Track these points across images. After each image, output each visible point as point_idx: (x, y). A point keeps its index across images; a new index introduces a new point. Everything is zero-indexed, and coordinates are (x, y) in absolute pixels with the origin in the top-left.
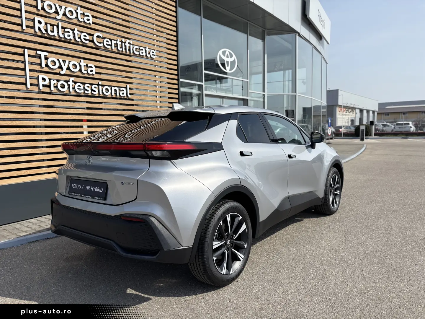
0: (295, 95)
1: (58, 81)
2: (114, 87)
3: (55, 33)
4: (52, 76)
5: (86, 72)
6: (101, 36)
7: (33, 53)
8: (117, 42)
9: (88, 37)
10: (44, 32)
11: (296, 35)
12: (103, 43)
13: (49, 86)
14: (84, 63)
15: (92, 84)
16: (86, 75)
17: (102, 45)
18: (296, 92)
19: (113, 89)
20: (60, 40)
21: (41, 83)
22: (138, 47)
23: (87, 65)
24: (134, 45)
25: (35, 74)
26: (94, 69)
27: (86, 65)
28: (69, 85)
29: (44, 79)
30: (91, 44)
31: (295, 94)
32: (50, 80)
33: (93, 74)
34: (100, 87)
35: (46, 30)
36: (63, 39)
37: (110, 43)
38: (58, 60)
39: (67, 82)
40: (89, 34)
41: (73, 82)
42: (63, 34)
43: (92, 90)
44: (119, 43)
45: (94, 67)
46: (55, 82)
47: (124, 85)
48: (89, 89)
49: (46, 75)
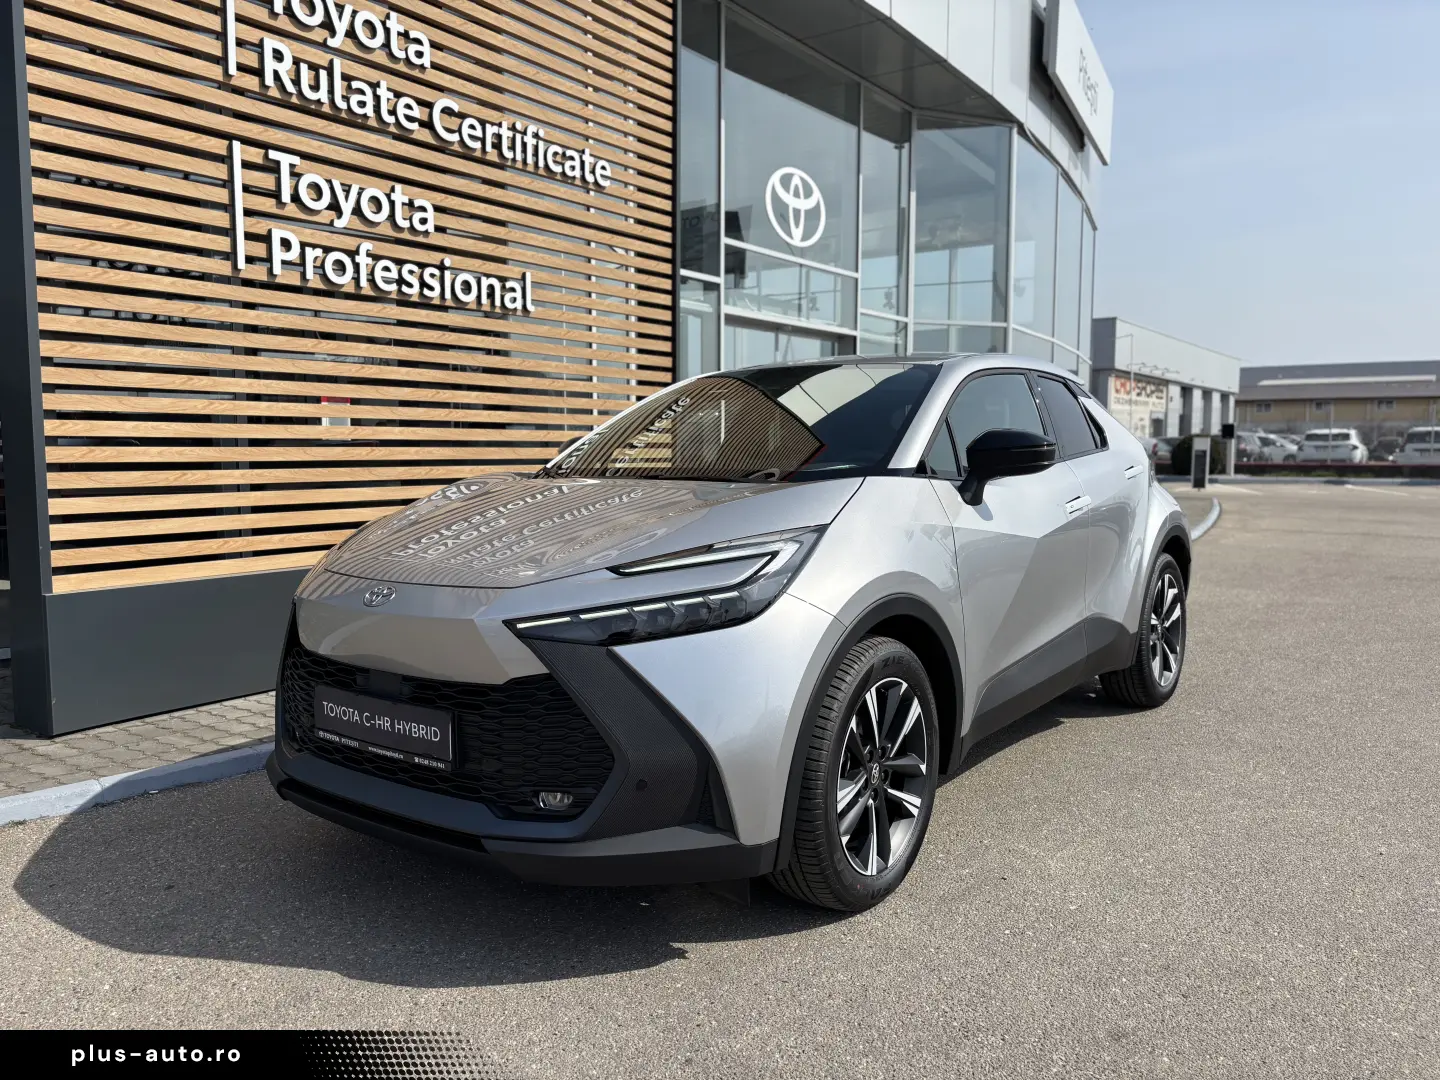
0: (1005, 330)
1: (327, 250)
2: (488, 276)
3: (322, 95)
4: (309, 235)
5: (406, 224)
6: (456, 108)
7: (255, 155)
8: (502, 131)
9: (417, 112)
10: (290, 88)
11: (1011, 129)
12: (459, 131)
13: (301, 267)
14: (403, 194)
15: (422, 266)
16: (406, 236)
17: (455, 138)
18: (1006, 320)
19: (485, 282)
20: (334, 118)
21: (279, 254)
22: (560, 150)
23: (411, 204)
24: (547, 142)
25: (260, 226)
26: (430, 214)
27: (407, 201)
28: (357, 266)
29: (286, 244)
30: (424, 135)
31: (1004, 325)
32: (303, 245)
33: (426, 233)
34: (447, 273)
35: (297, 84)
36: (343, 115)
37: (478, 133)
38: (329, 182)
39: (352, 254)
40: (421, 103)
41: (369, 255)
42: (346, 99)
43: (423, 284)
44: (506, 134)
45: (430, 209)
46: (319, 252)
47: (517, 272)
48: (415, 282)
49: (293, 231)
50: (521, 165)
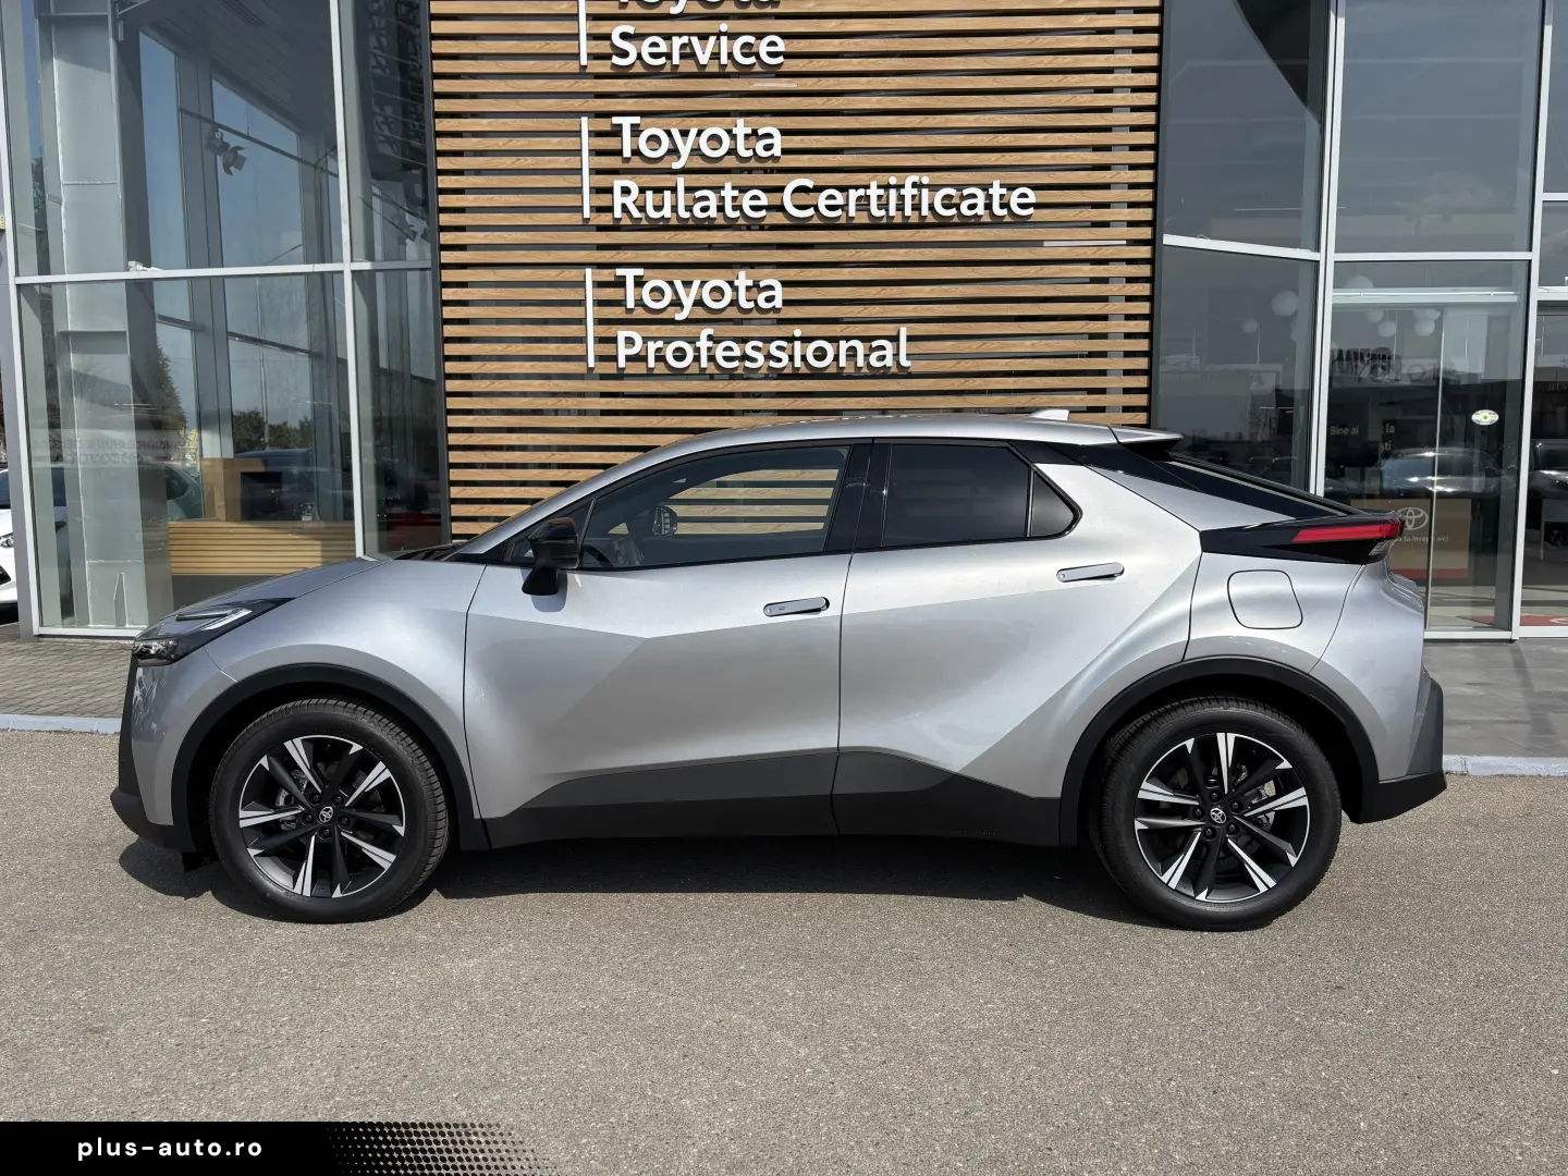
1: (668, 341)
2: (848, 339)
3: (666, 212)
4: (653, 330)
5: (752, 305)
6: (810, 183)
7: (607, 275)
8: (869, 192)
9: (764, 200)
10: (636, 214)
12: (815, 206)
13: (644, 359)
14: (747, 278)
15: (767, 340)
16: (751, 315)
17: (811, 212)
19: (844, 345)
20: (683, 226)
21: (623, 351)
22: (952, 191)
23: (756, 285)
24: (934, 188)
25: (609, 331)
26: (779, 293)
27: (751, 284)
28: (697, 350)
29: (630, 341)
30: (778, 218)
32: (645, 340)
33: (774, 309)
34: (797, 344)
35: (642, 209)
36: (691, 222)
37: (840, 200)
38: (671, 283)
39: (692, 341)
40: (766, 190)
41: (710, 338)
42: (689, 209)
43: (769, 357)
44: (874, 192)
45: (778, 286)
46: (660, 344)
47: (890, 329)
48: (760, 357)
49: (637, 331)
50: (898, 220)
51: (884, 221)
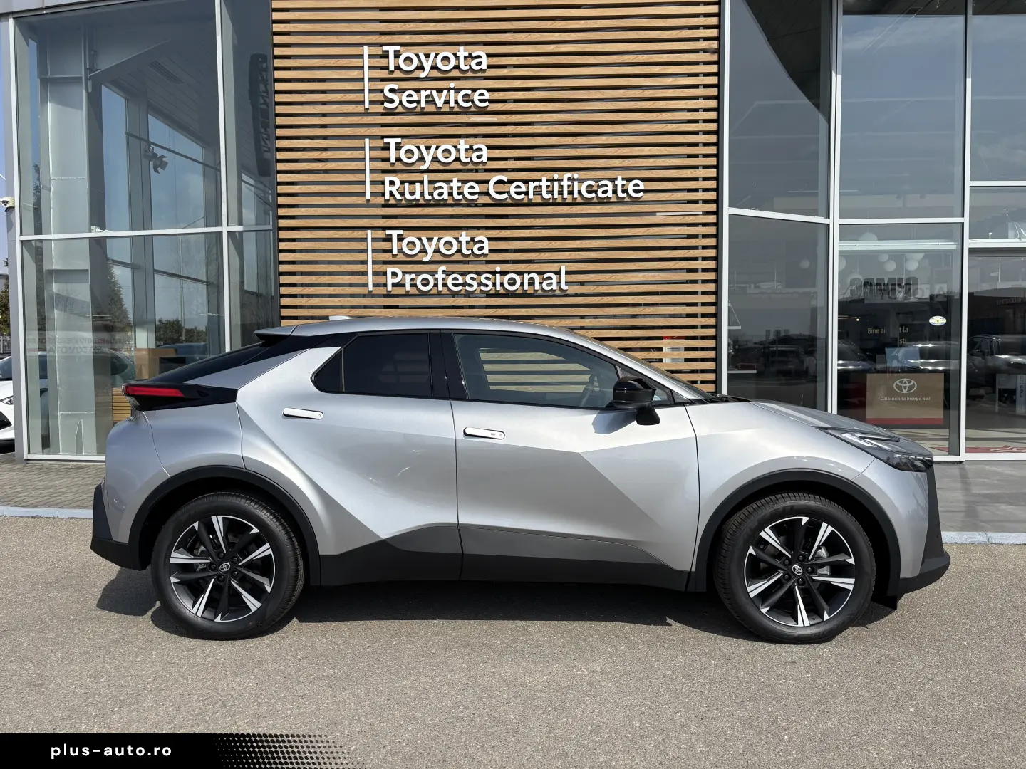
1: (418, 274)
2: (529, 273)
3: (417, 196)
4: (409, 268)
5: (470, 252)
6: (505, 178)
7: (381, 234)
8: (541, 184)
9: (477, 188)
10: (398, 197)
12: (509, 192)
13: (404, 285)
14: (467, 235)
15: (479, 274)
16: (470, 258)
17: (505, 196)
19: (526, 277)
20: (427, 204)
21: (390, 280)
22: (592, 183)
23: (472, 240)
24: (581, 181)
25: (382, 268)
26: (486, 245)
27: (469, 239)
28: (436, 280)
29: (394, 274)
30: (486, 200)
32: (404, 273)
33: (483, 255)
34: (498, 276)
35: (402, 194)
36: (432, 202)
37: (523, 189)
38: (420, 239)
39: (433, 274)
40: (478, 182)
41: (444, 272)
42: (431, 194)
43: (480, 284)
44: (544, 183)
45: (486, 240)
46: (413, 276)
47: (555, 267)
48: (475, 284)
49: (399, 268)
50: (560, 200)
51: (551, 201)
